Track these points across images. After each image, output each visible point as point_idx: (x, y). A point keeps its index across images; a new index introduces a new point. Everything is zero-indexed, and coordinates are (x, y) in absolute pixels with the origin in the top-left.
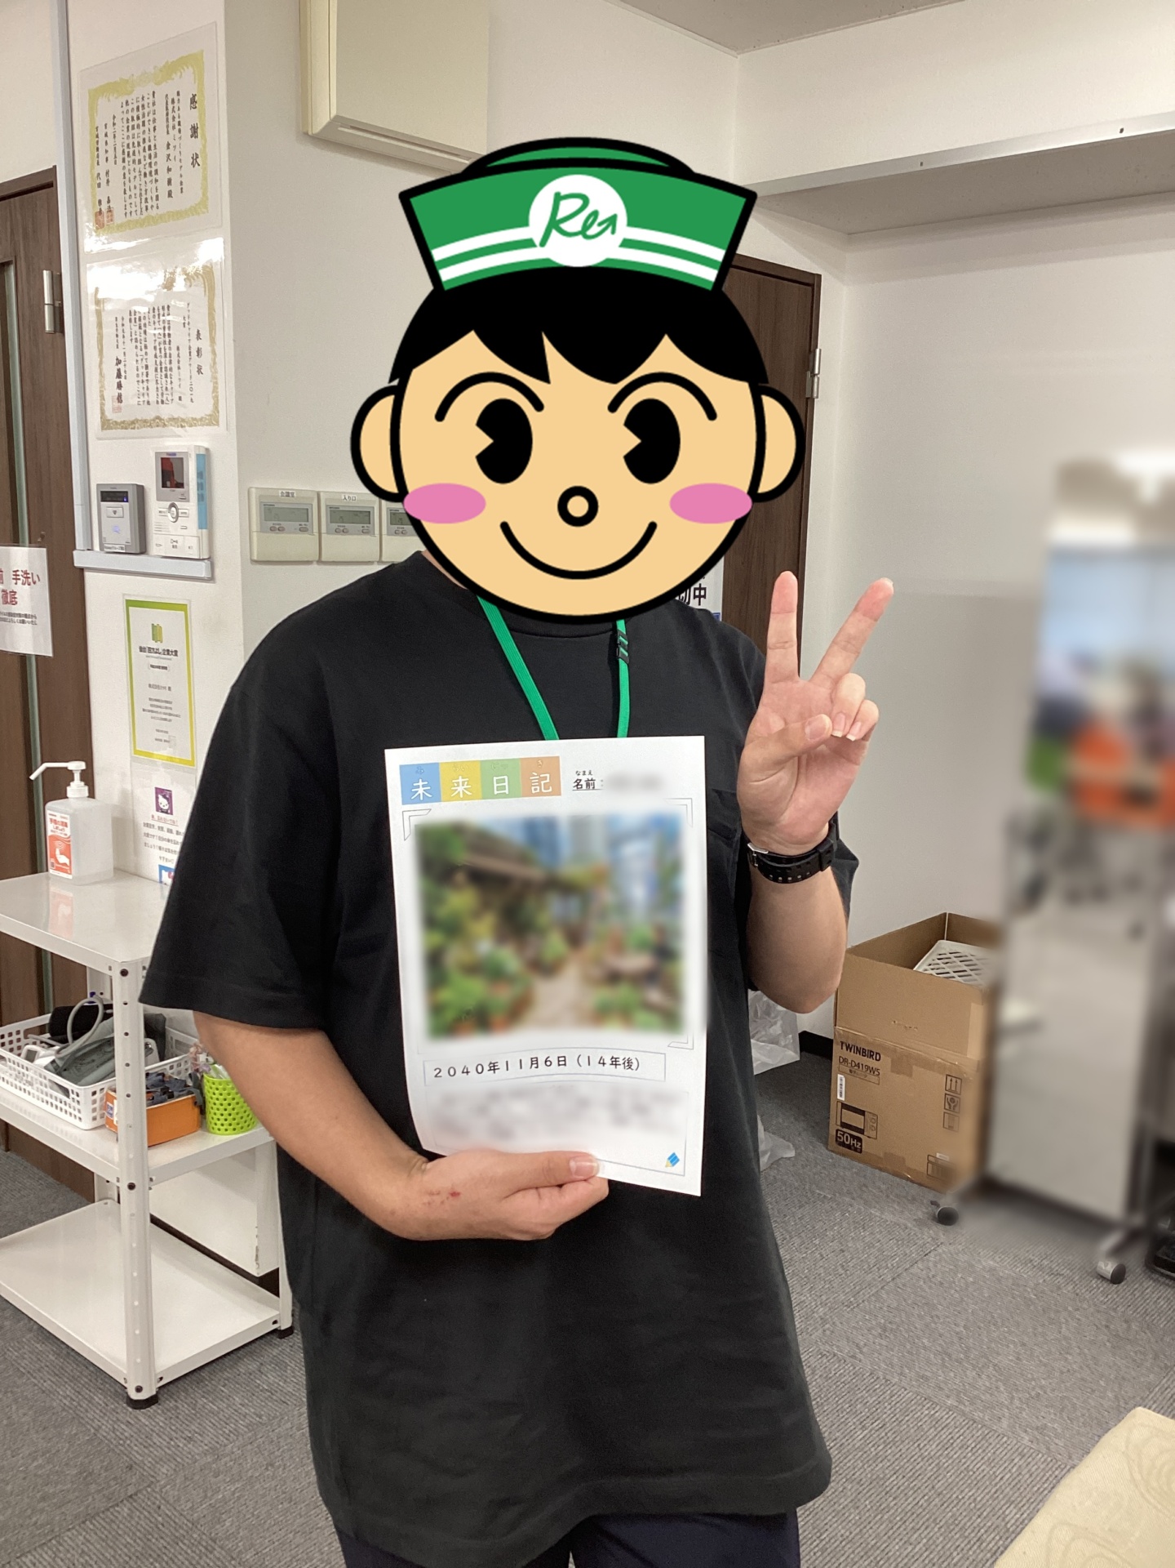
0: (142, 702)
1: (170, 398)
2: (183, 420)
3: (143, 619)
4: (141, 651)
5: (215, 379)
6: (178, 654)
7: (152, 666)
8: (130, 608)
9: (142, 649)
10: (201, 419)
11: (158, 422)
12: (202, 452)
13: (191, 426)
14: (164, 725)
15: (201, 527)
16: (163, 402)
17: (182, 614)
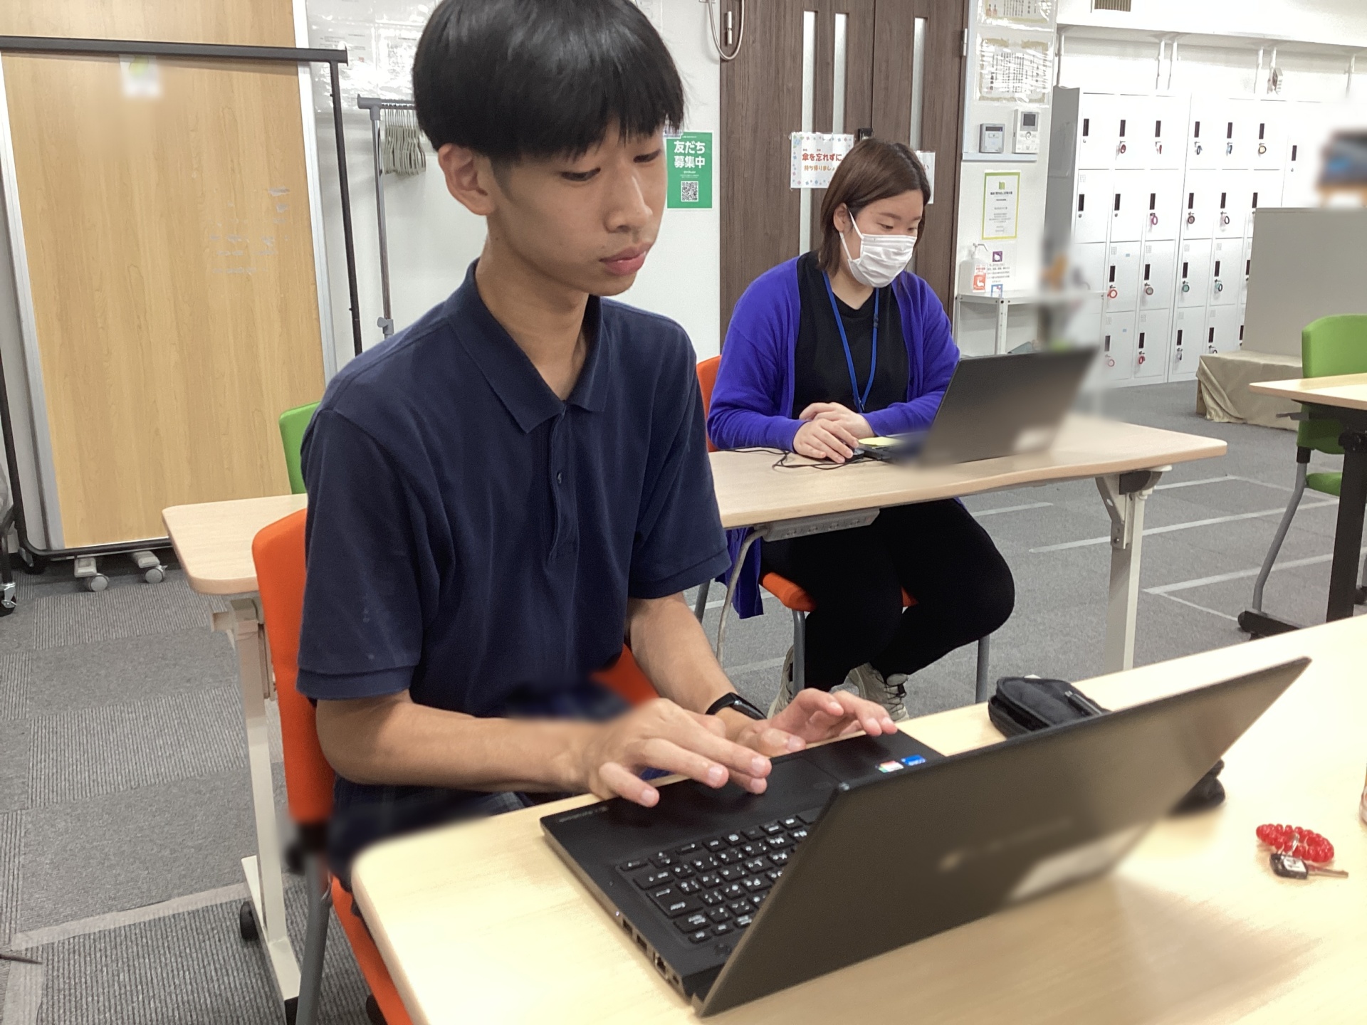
17: (1017, 176)
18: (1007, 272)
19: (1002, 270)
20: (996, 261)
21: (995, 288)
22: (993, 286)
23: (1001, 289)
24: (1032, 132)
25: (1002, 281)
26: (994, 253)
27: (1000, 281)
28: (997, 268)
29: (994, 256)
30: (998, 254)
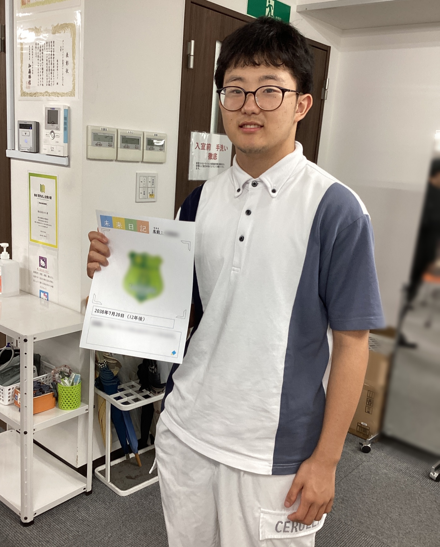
0: (34, 218)
1: (53, 83)
2: (58, 94)
3: (37, 182)
4: (35, 196)
5: (74, 75)
6: (52, 198)
7: (40, 203)
8: (31, 176)
9: (35, 195)
10: (67, 93)
11: (47, 94)
12: (67, 108)
13: (62, 96)
14: (44, 229)
15: (64, 142)
16: (49, 85)
17: (55, 180)
18: (51, 282)
19: (47, 278)
20: (42, 267)
21: (42, 294)
22: (41, 291)
23: (47, 297)
24: (55, 131)
25: (48, 289)
26: (41, 258)
27: (45, 289)
28: (43, 275)
29: (40, 261)
30: (43, 260)
